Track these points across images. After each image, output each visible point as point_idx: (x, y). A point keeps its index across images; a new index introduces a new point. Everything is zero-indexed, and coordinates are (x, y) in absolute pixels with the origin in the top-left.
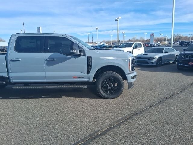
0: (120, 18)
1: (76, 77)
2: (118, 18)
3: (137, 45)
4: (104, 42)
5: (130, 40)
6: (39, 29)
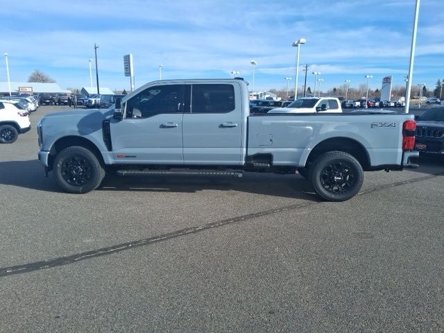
0: (302, 40)
4: (272, 91)
6: (127, 59)
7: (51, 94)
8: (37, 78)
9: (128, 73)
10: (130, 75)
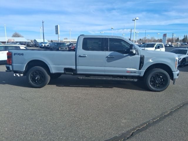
0: (137, 18)
1: (131, 72)
2: (136, 19)
3: (159, 45)
5: (140, 39)
6: (57, 27)
7: (24, 42)
8: (16, 35)
9: (57, 33)
10: (58, 34)
